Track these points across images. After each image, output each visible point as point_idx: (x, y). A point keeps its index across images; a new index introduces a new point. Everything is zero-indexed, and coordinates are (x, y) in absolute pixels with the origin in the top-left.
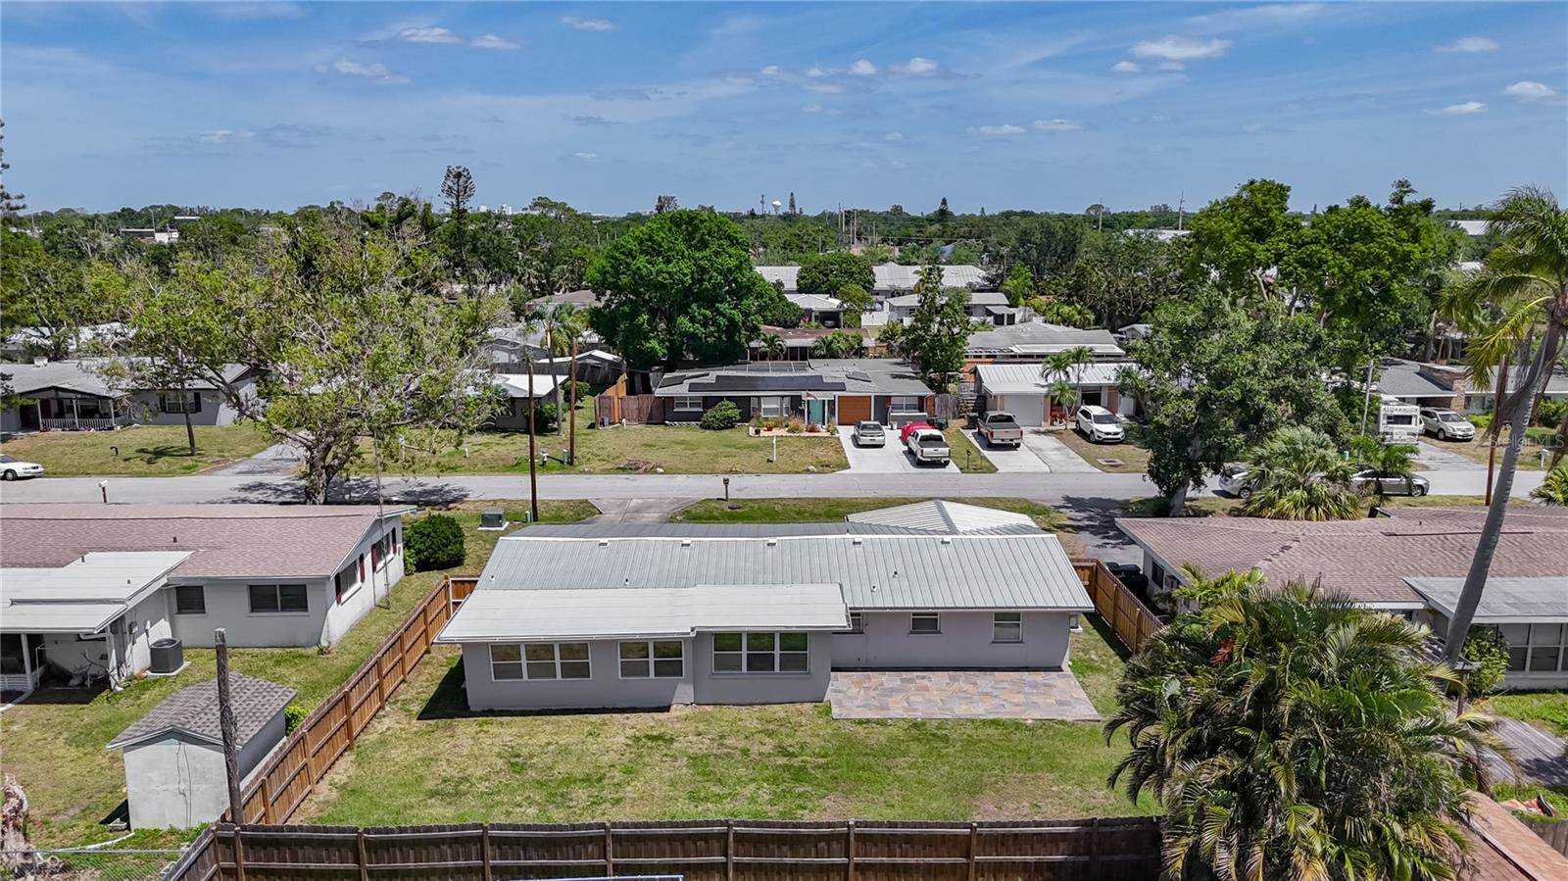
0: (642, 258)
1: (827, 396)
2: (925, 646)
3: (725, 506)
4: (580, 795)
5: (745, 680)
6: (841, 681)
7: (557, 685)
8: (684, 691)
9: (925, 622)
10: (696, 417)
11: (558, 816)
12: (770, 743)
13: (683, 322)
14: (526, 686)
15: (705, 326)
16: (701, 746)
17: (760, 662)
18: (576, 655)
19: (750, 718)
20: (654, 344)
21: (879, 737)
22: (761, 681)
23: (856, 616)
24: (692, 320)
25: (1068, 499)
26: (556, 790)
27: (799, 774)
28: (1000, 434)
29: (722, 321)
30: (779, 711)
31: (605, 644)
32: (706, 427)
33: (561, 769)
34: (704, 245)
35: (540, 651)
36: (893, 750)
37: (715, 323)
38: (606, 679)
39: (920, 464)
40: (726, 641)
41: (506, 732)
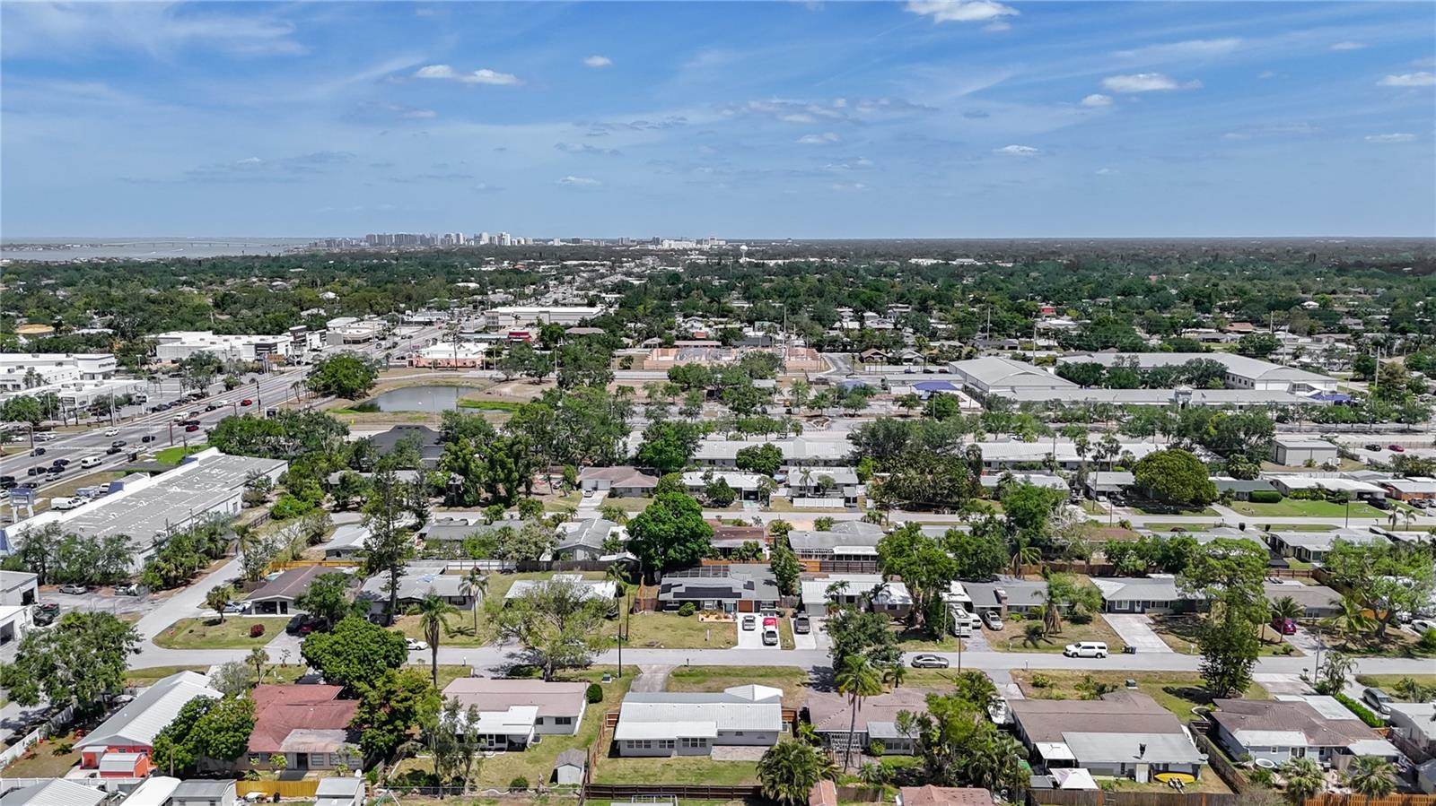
0: (653, 523)
1: (733, 601)
2: (739, 739)
3: (687, 669)
4: (652, 779)
5: (690, 749)
6: (715, 749)
7: (643, 750)
8: (675, 752)
9: (739, 733)
10: (676, 608)
11: (647, 783)
12: (695, 767)
13: (671, 552)
14: (635, 750)
15: (681, 554)
16: (678, 767)
17: (694, 745)
18: (648, 743)
19: (691, 759)
20: (657, 562)
21: (723, 765)
22: (695, 749)
23: (720, 733)
24: (675, 551)
25: (814, 667)
26: (646, 777)
27: (702, 775)
28: (801, 628)
29: (689, 551)
30: (699, 758)
31: (655, 741)
32: (680, 614)
33: (646, 773)
34: (682, 514)
35: (639, 742)
36: (725, 769)
37: (686, 552)
38: (655, 749)
39: (766, 644)
40: (686, 740)
41: (632, 762)
